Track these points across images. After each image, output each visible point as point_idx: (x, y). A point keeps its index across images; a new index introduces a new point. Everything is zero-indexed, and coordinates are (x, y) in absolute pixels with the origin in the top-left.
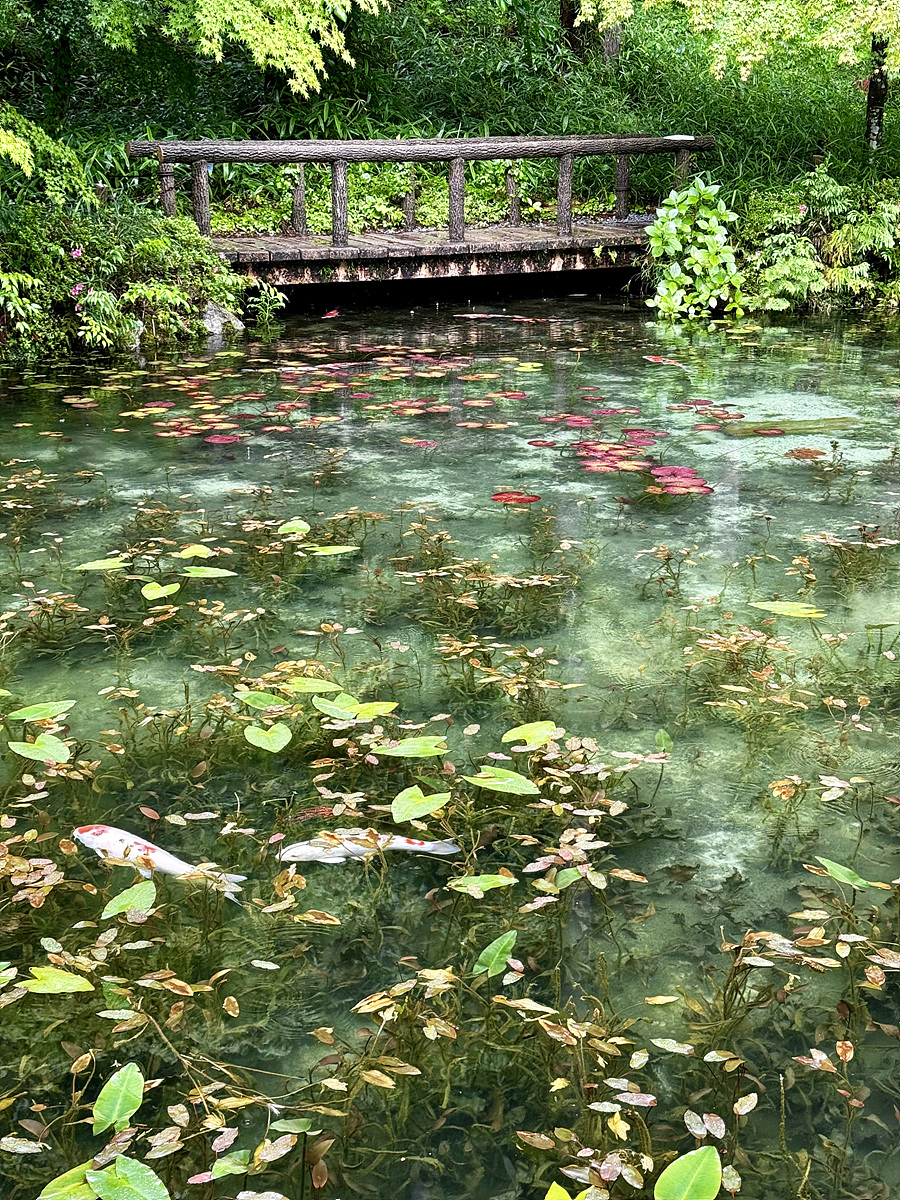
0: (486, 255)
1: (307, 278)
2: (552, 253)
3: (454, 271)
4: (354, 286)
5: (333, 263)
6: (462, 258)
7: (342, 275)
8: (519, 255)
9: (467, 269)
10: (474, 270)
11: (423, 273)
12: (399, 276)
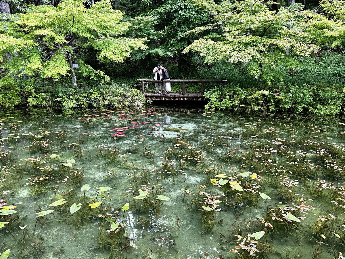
0: (188, 97)
1: (158, 99)
2: (199, 98)
3: (182, 99)
4: (165, 100)
5: (162, 97)
6: (184, 97)
7: (163, 99)
8: (193, 97)
9: (184, 99)
10: (185, 99)
11: (177, 99)
12: (173, 100)
